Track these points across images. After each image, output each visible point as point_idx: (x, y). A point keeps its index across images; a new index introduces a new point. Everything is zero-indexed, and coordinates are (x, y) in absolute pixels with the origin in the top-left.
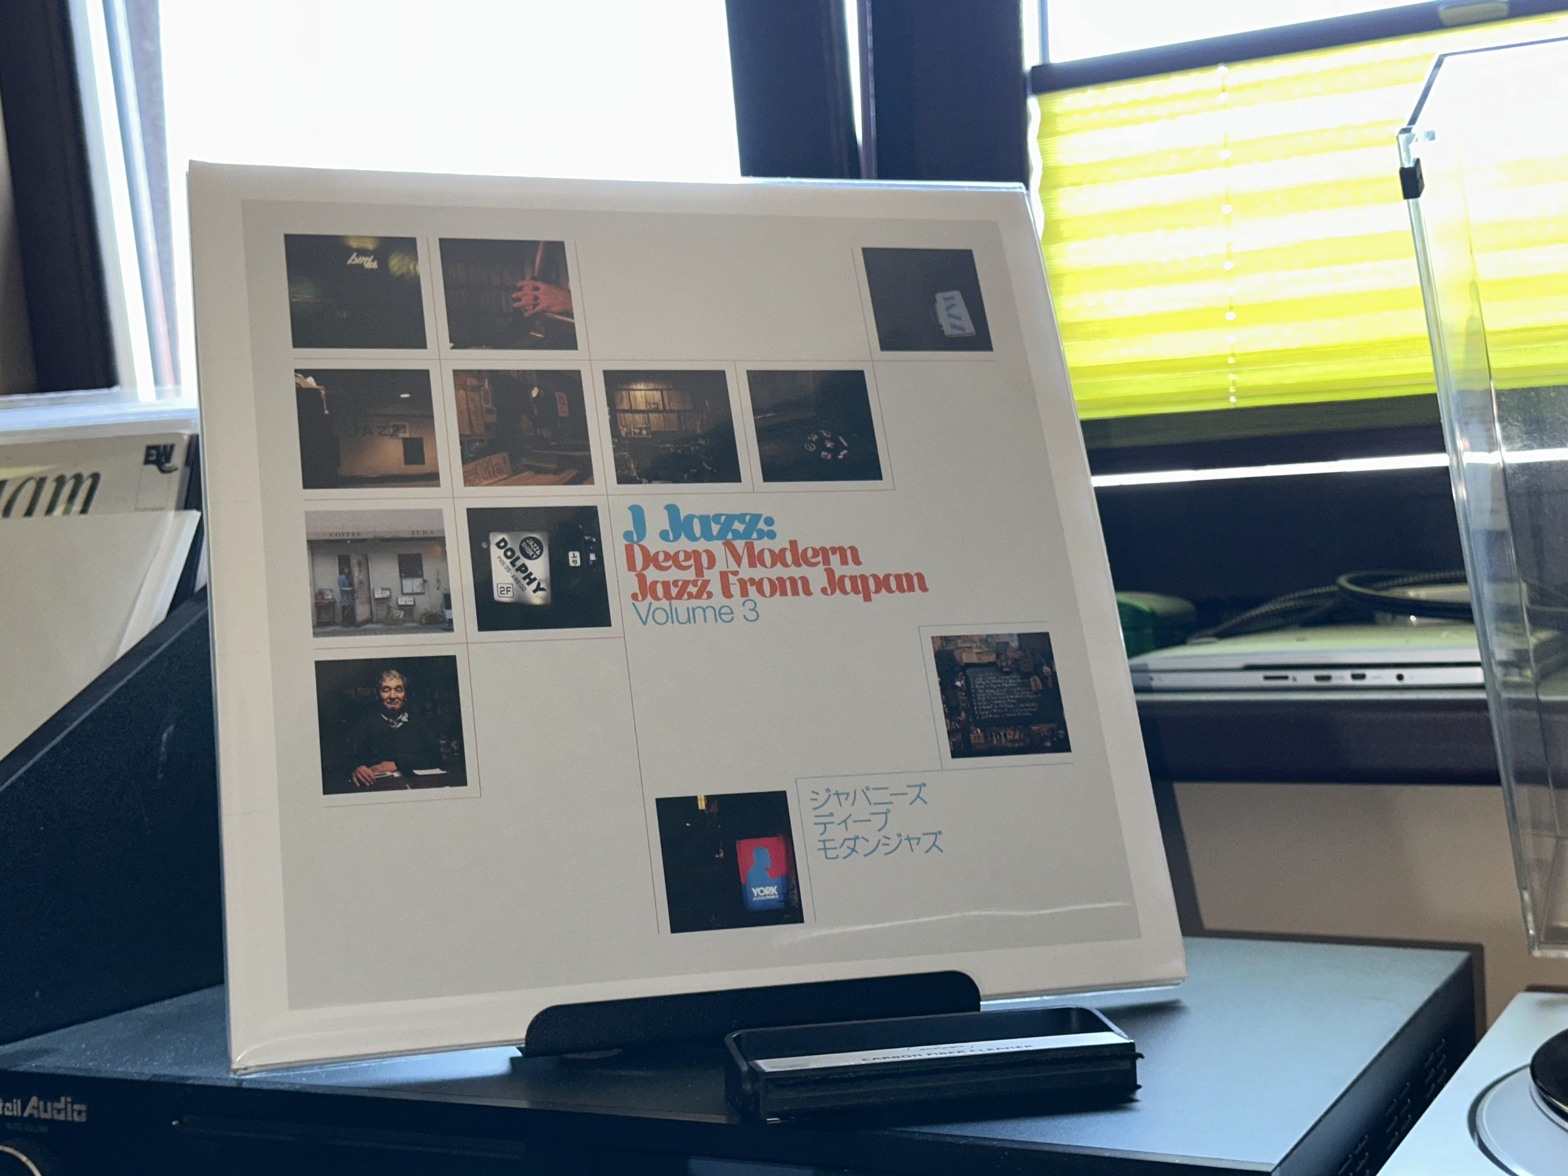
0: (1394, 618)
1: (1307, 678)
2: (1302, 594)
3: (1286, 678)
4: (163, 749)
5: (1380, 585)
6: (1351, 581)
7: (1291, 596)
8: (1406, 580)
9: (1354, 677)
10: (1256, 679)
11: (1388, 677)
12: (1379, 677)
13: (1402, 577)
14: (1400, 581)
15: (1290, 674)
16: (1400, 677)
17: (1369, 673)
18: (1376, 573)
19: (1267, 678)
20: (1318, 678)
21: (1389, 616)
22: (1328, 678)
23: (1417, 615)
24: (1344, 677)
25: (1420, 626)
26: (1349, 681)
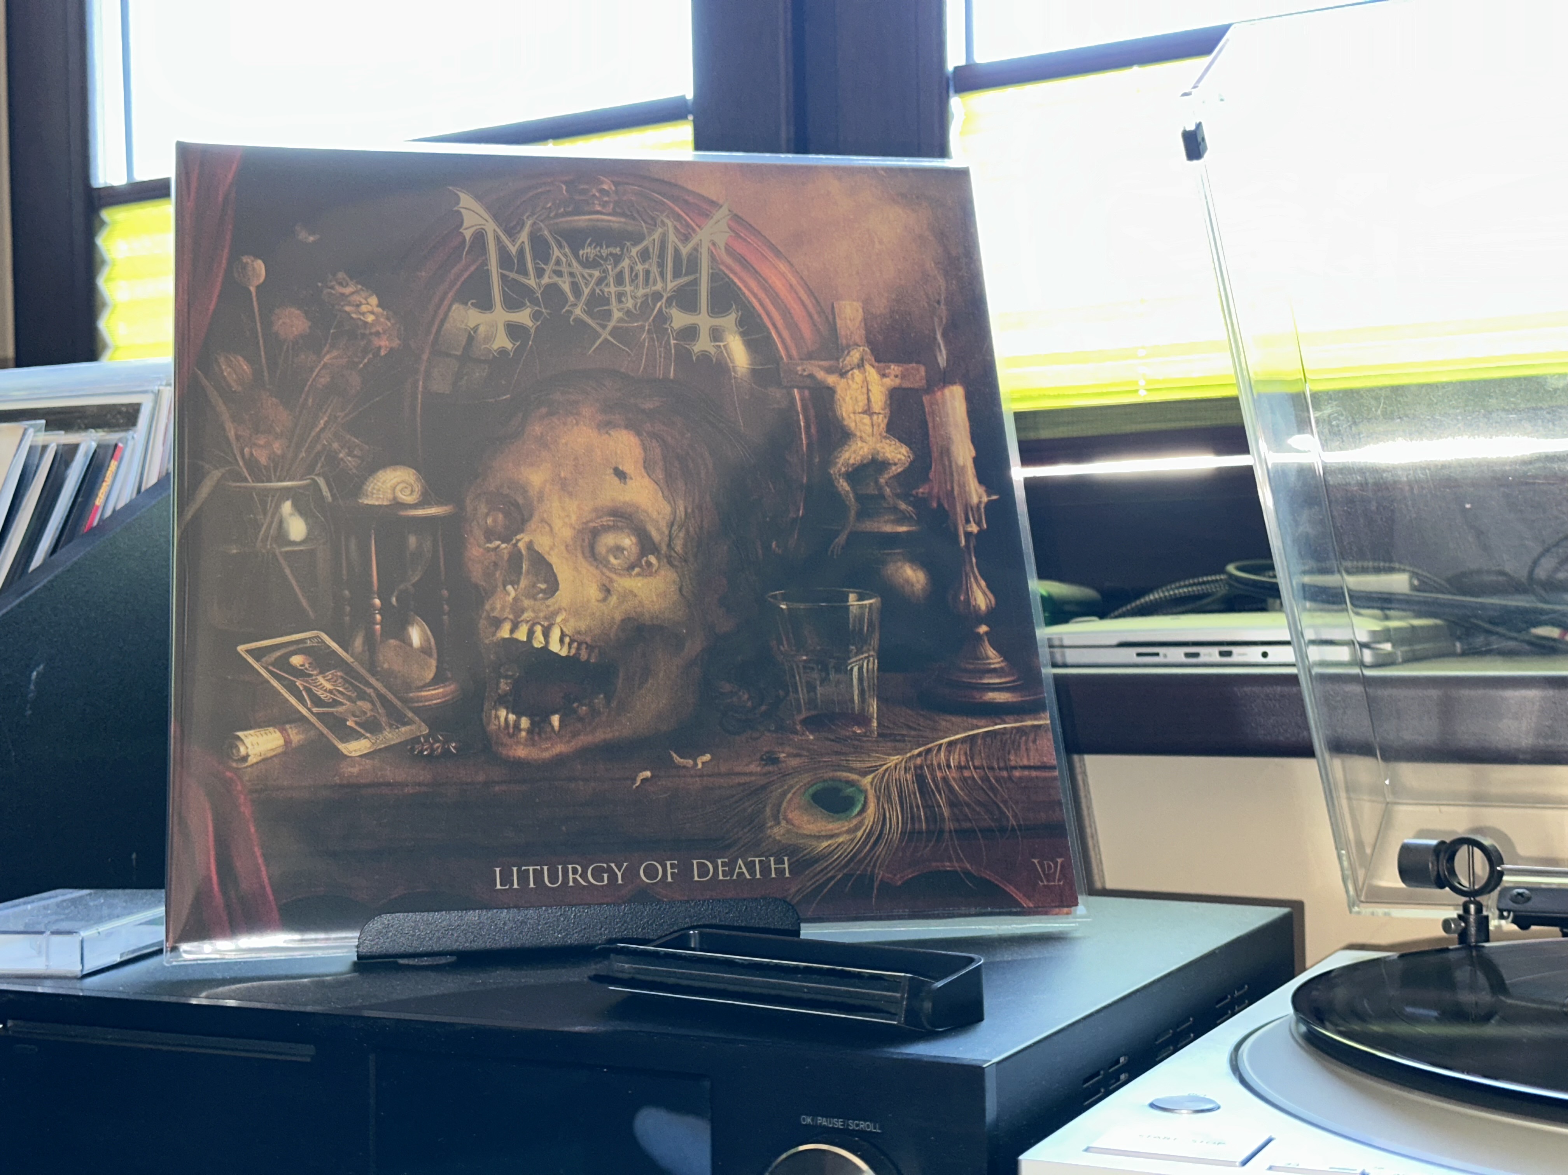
1: (1177, 655)
2: (1192, 581)
3: (1157, 654)
4: (32, 687)
5: (1271, 573)
6: (1239, 569)
9: (1222, 654)
10: (1130, 655)
11: (1253, 654)
12: (1246, 654)
15: (1161, 650)
16: (1265, 655)
17: (1235, 650)
18: (1262, 562)
19: (1139, 655)
20: (1187, 655)
22: (1196, 655)
24: (1211, 655)
26: (1218, 659)
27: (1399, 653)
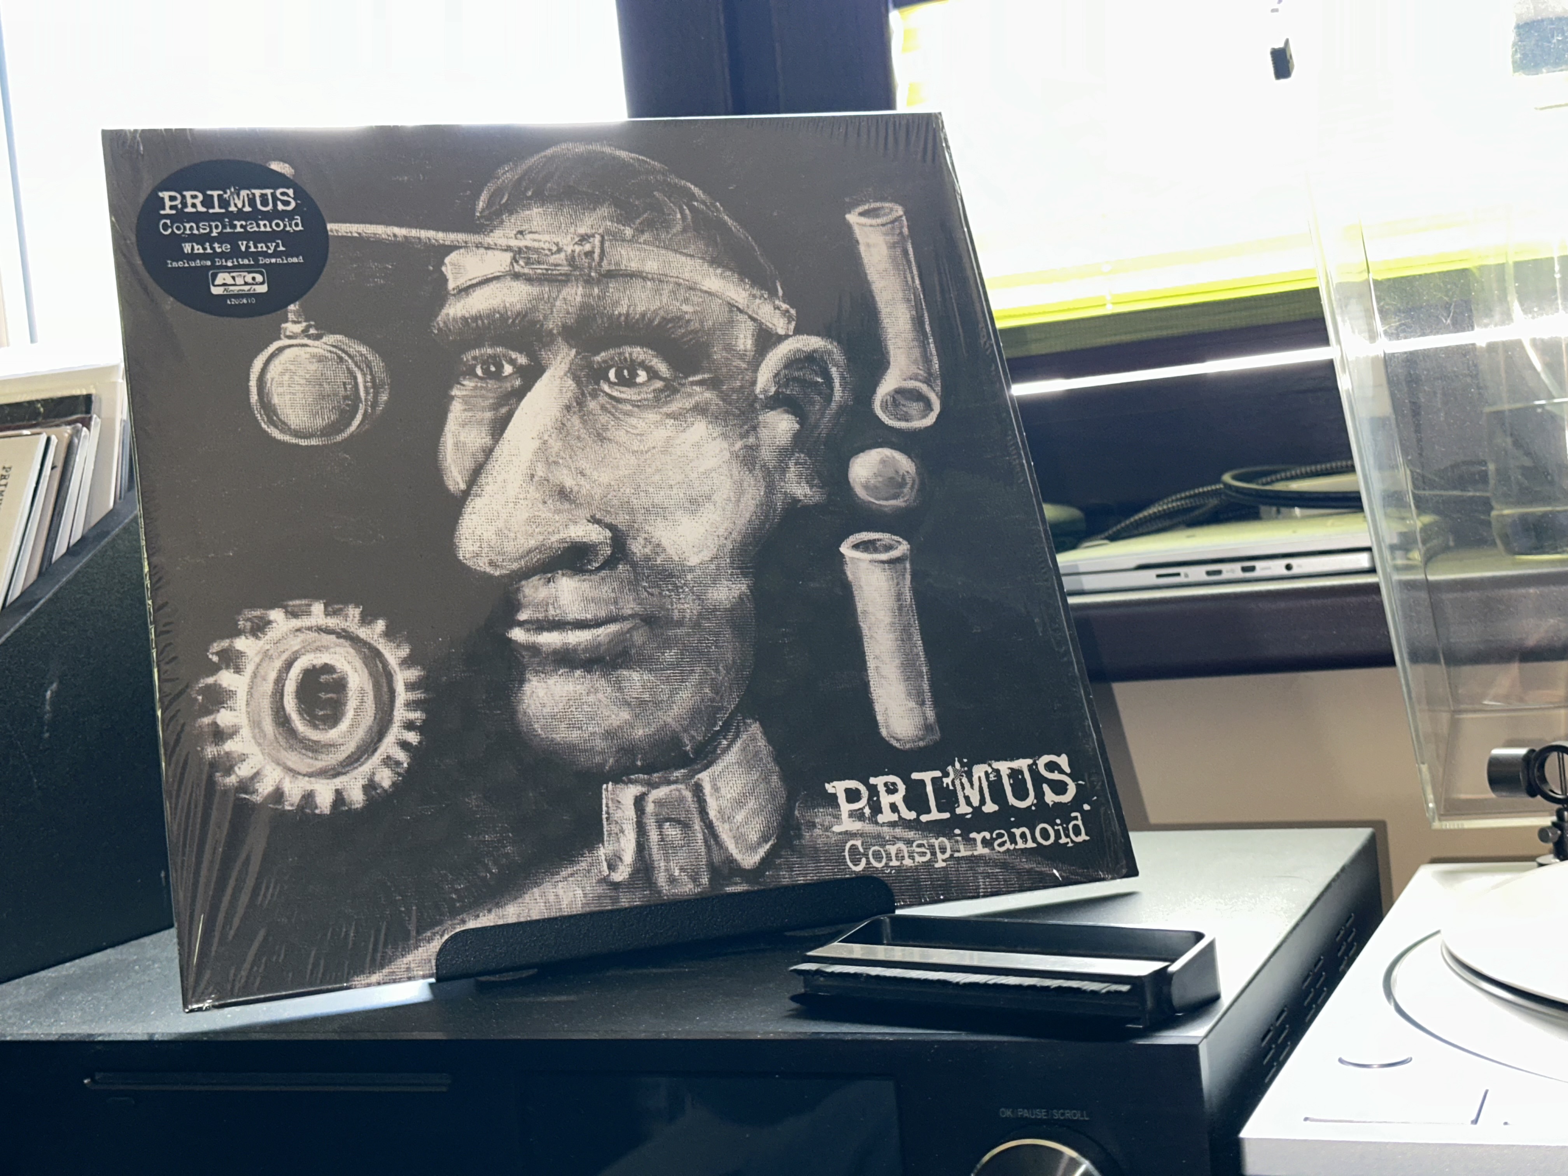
0: (1278, 512)
1: (1198, 573)
2: (1187, 494)
3: (1178, 574)
4: (48, 708)
5: (1264, 480)
6: (1235, 478)
7: (1178, 496)
8: (1288, 474)
9: (1244, 569)
10: (1149, 577)
11: (1277, 567)
12: (1269, 568)
13: (1285, 470)
14: (1283, 475)
15: (1182, 570)
16: (1289, 567)
17: (1258, 564)
18: (1258, 468)
19: (1159, 576)
20: (1209, 573)
21: (1274, 509)
22: (1219, 572)
23: (1301, 506)
24: (1233, 571)
25: (1304, 518)
26: (1240, 575)
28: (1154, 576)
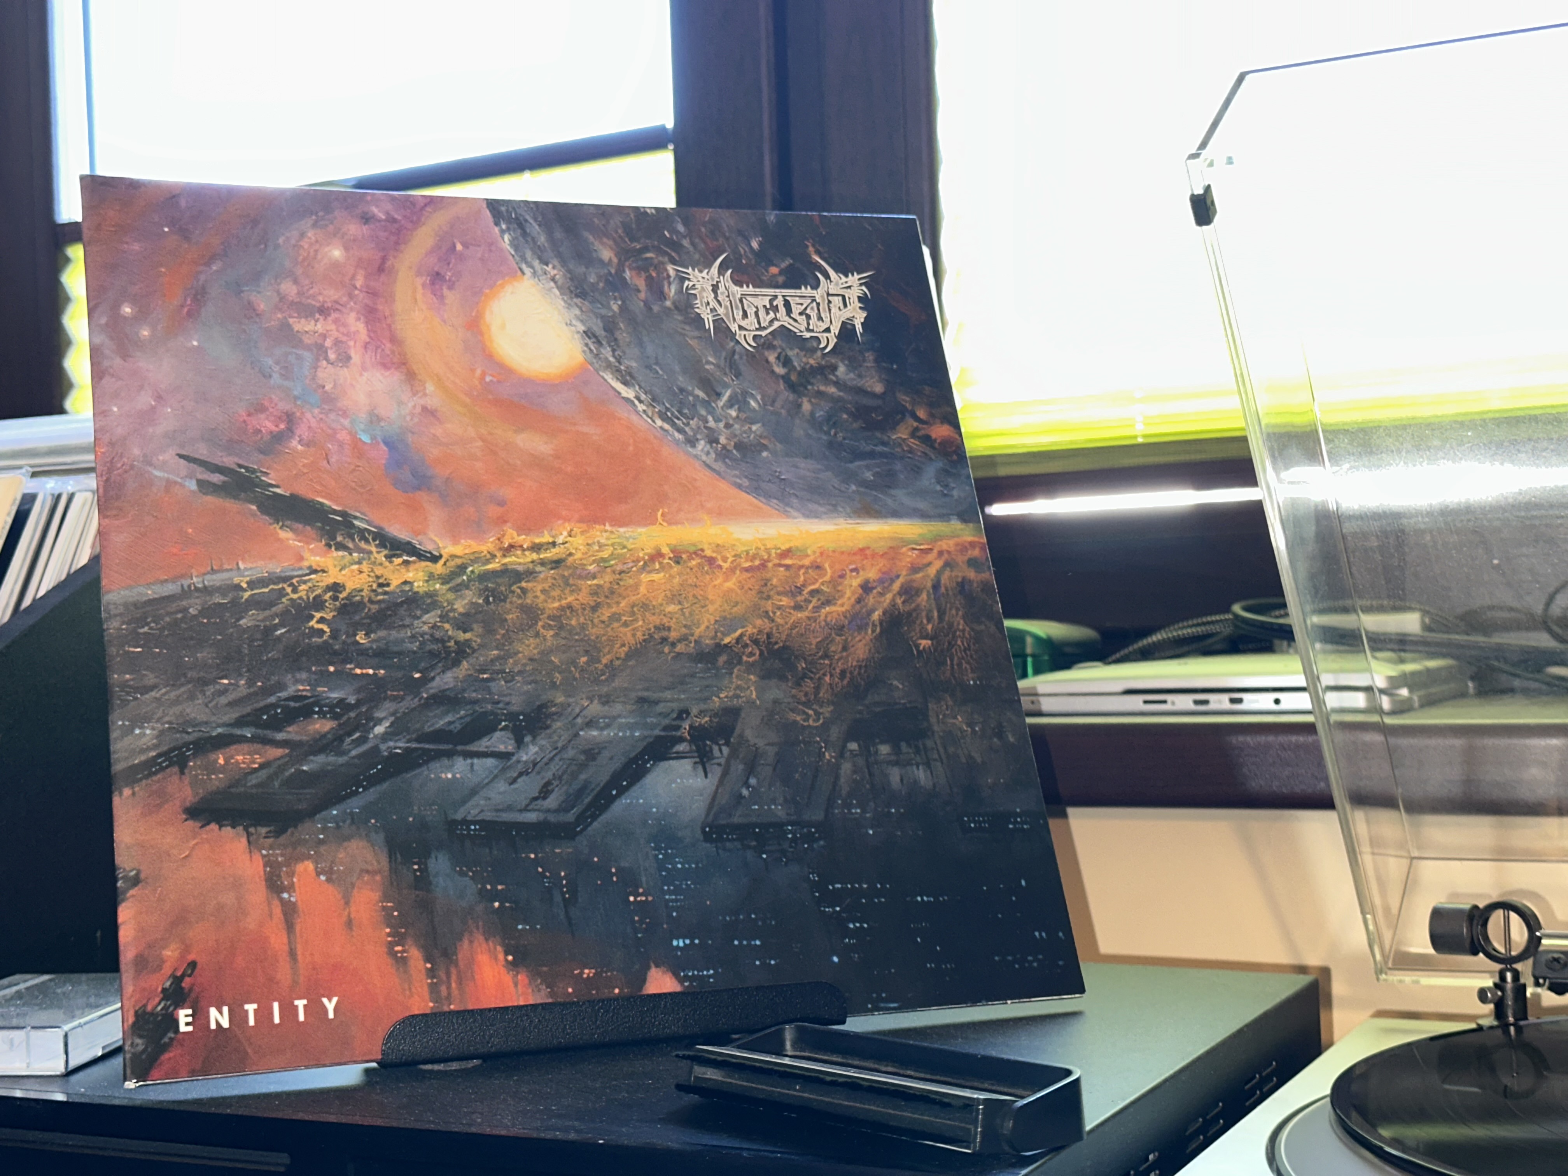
1: (1185, 702)
2: (1195, 621)
3: (1165, 702)
5: (1277, 613)
6: (1247, 609)
9: (1233, 701)
10: (1136, 703)
11: (1265, 701)
12: (1257, 701)
15: (1169, 698)
16: (1277, 701)
17: (1245, 696)
18: (1271, 601)
19: (1146, 702)
20: (1196, 702)
21: (1285, 643)
22: (1206, 702)
24: (1221, 702)
26: (1228, 706)
27: (1415, 698)
28: (1141, 703)
